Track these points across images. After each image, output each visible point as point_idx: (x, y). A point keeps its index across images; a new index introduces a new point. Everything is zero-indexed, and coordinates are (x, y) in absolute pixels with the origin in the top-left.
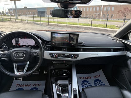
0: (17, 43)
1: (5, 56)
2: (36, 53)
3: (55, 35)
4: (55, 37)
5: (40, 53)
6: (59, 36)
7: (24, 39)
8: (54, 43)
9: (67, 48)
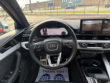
0: (45, 33)
1: (39, 47)
2: (68, 43)
3: (85, 22)
4: (85, 25)
5: (74, 43)
6: (90, 23)
7: (52, 28)
8: (84, 31)
9: (98, 36)
